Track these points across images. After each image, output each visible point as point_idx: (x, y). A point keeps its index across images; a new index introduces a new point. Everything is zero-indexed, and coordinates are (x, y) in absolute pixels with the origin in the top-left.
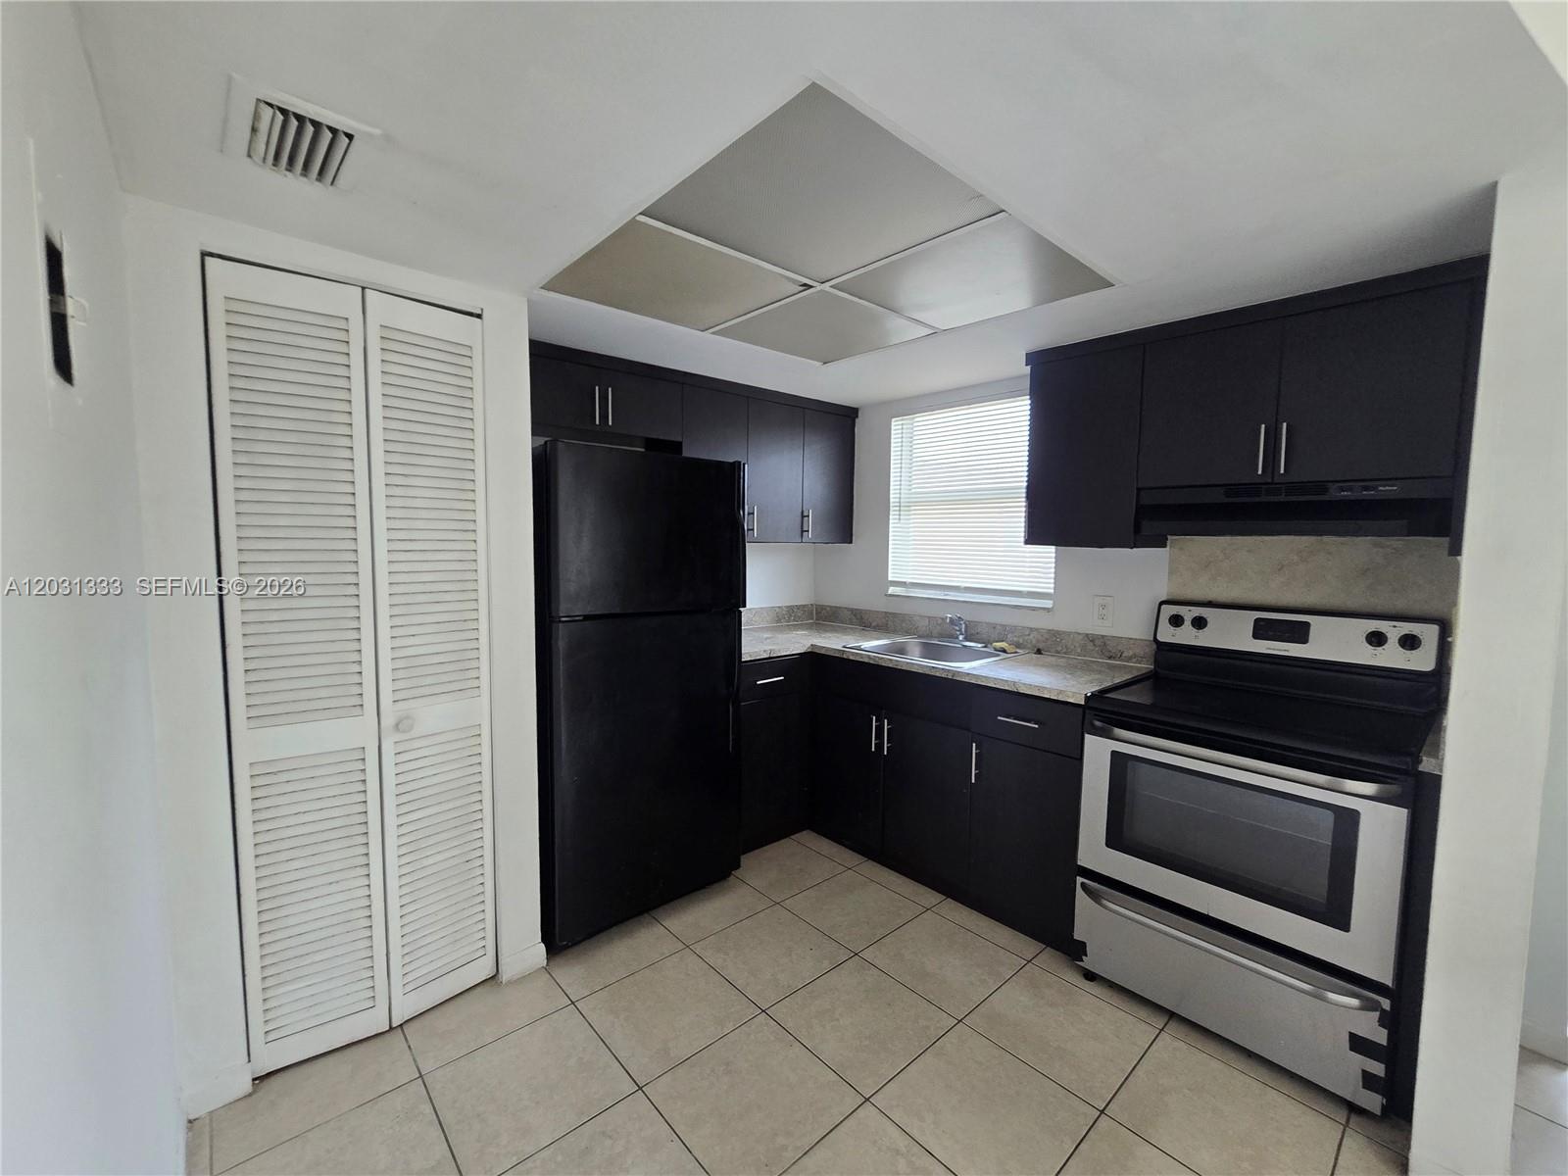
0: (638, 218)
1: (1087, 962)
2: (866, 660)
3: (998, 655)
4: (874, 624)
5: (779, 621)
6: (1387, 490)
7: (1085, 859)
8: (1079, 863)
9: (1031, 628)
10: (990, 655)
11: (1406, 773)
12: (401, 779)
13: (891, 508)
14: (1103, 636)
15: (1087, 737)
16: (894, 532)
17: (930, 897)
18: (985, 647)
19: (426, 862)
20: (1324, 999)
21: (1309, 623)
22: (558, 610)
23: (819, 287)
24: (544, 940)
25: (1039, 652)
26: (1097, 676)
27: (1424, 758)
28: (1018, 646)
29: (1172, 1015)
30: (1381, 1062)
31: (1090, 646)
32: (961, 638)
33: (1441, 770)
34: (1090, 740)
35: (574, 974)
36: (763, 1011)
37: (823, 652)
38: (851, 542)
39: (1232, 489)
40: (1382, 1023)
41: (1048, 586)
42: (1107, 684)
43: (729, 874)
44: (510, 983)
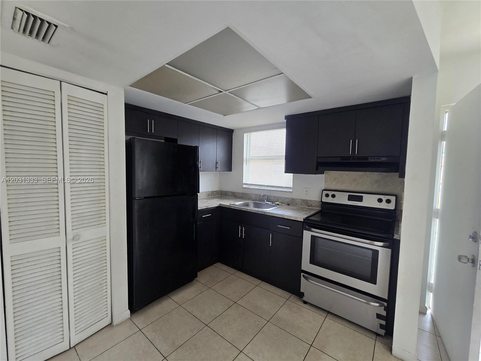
0: (165, 65)
1: (305, 299)
2: (237, 209)
3: (277, 206)
4: (238, 197)
5: (209, 196)
6: (383, 159)
7: (304, 268)
8: (302, 269)
9: (286, 198)
10: (274, 206)
11: (390, 239)
12: (75, 257)
13: (244, 161)
14: (307, 200)
15: (304, 231)
16: (245, 168)
17: (258, 282)
18: (273, 203)
19: (85, 286)
20: (370, 304)
21: (362, 196)
22: (135, 196)
23: (225, 92)
24: (130, 308)
25: (288, 205)
26: (306, 212)
27: (395, 235)
28: (282, 203)
29: (329, 312)
30: (384, 321)
31: (303, 203)
32: (265, 201)
33: (400, 238)
34: (305, 232)
35: (141, 319)
36: (206, 325)
37: (223, 206)
38: (231, 171)
39: (342, 158)
40: (385, 310)
41: (291, 185)
42: (309, 215)
43: (194, 279)
44: (117, 325)
